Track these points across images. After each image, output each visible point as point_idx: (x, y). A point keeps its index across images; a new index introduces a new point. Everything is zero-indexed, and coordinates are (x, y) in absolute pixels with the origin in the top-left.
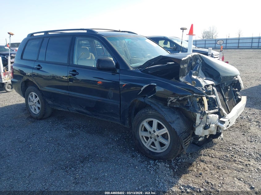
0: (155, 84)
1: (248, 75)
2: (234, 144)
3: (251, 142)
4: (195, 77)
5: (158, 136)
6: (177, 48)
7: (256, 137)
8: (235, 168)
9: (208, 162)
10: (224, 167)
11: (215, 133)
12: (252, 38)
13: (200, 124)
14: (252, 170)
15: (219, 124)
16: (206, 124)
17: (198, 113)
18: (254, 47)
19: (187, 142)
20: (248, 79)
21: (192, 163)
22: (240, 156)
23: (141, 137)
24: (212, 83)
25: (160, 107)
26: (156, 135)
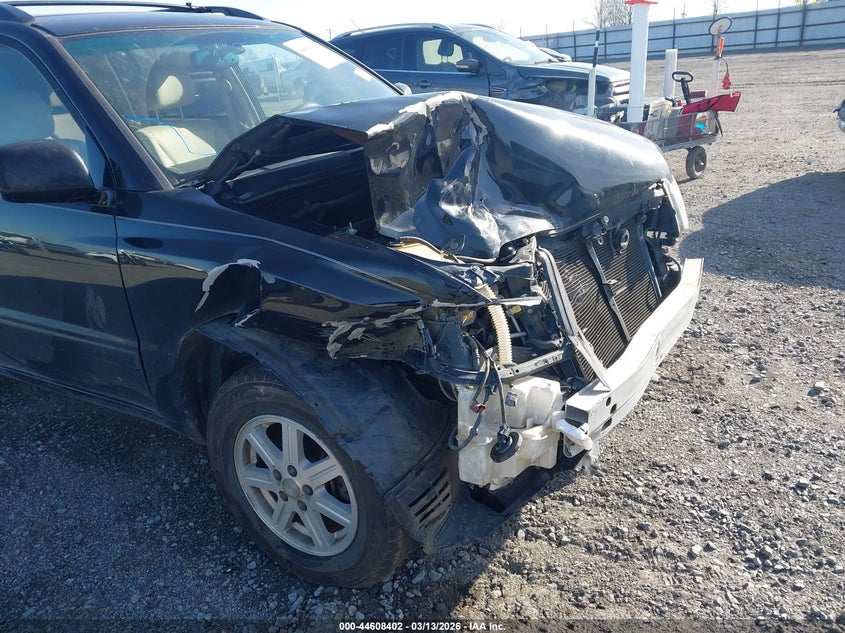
0: (255, 263)
1: (736, 148)
2: (655, 464)
3: (722, 446)
4: (453, 210)
5: (308, 490)
6: (480, 65)
7: (743, 418)
8: (646, 596)
9: (541, 570)
10: (601, 594)
11: (549, 462)
12: (757, 16)
13: (473, 433)
14: (716, 603)
15: (564, 426)
16: (499, 434)
17: (464, 382)
18: (763, 46)
19: (430, 508)
20: (734, 167)
21: (471, 584)
22: (673, 524)
23: (247, 492)
24: (542, 225)
25: (296, 364)
26: (300, 487)
